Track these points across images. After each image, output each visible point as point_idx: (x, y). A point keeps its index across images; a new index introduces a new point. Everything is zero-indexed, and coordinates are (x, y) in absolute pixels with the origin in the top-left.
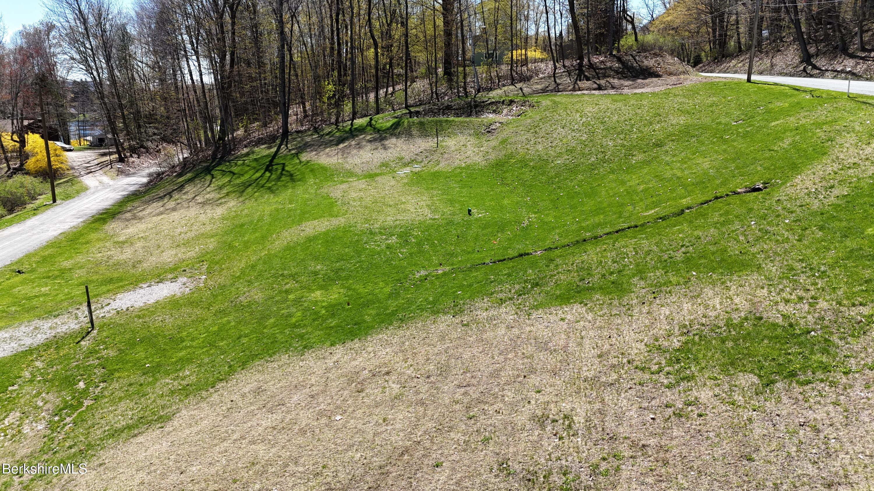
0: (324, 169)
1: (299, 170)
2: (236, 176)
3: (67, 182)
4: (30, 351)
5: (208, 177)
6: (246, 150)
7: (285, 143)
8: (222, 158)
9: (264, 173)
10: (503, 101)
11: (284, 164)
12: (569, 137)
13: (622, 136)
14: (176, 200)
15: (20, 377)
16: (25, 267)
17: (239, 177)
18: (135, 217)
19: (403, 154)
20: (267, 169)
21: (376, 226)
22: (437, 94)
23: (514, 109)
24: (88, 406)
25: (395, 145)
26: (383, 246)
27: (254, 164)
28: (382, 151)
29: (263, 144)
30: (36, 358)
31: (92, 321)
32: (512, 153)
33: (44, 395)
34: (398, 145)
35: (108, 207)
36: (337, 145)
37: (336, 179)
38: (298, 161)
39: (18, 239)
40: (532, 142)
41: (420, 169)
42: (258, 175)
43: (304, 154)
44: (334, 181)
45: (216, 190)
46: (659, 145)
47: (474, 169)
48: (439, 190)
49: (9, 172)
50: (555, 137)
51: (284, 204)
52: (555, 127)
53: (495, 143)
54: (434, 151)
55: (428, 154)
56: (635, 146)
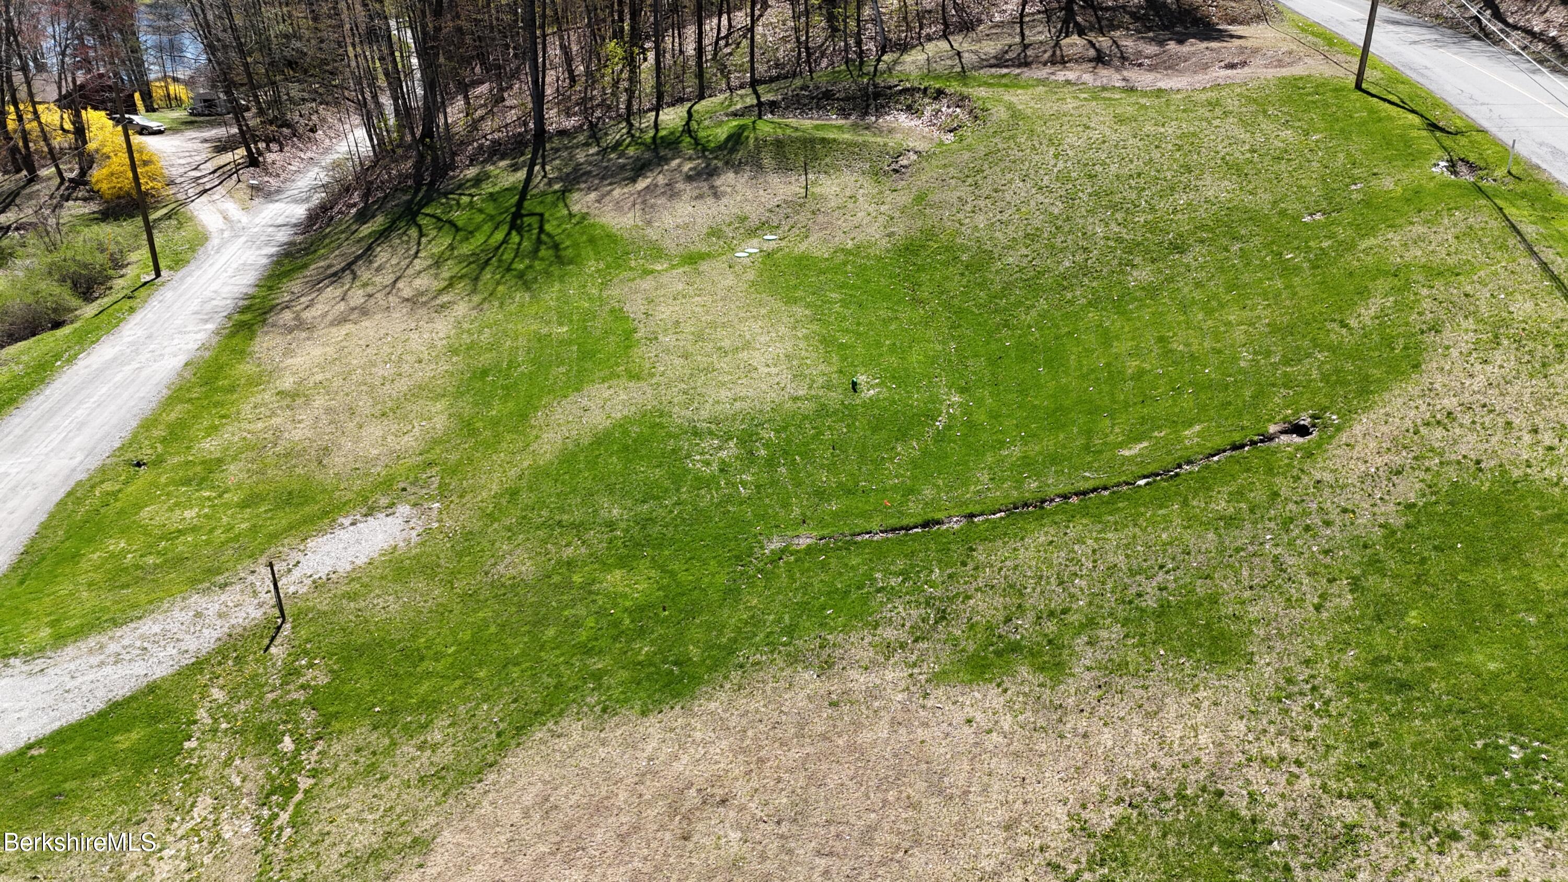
0: (612, 238)
1: (569, 236)
2: (462, 233)
3: (168, 216)
4: (198, 666)
5: (413, 232)
6: (472, 172)
7: (539, 161)
8: (432, 183)
9: (509, 234)
10: (926, 89)
11: (542, 215)
12: (1033, 203)
13: (1119, 216)
14: (365, 285)
15: (195, 722)
16: (146, 454)
17: (467, 239)
18: (300, 325)
19: (747, 208)
20: (513, 226)
21: (704, 414)
22: (807, 49)
23: (944, 109)
24: (306, 792)
25: (733, 187)
26: (715, 467)
27: (490, 209)
28: (710, 201)
29: (502, 158)
30: (211, 679)
31: (280, 605)
32: (933, 226)
33: (238, 762)
34: (739, 187)
35: (251, 291)
36: (634, 180)
37: (633, 263)
38: (566, 212)
39: (119, 377)
40: (968, 208)
41: (773, 245)
42: (499, 236)
43: (576, 196)
44: (631, 269)
45: (430, 267)
46: (1179, 248)
47: (868, 257)
48: (808, 306)
49: (63, 188)
50: (1008, 199)
51: (548, 323)
52: (1009, 176)
53: (904, 198)
54: (800, 206)
55: (789, 210)
56: (1138, 244)
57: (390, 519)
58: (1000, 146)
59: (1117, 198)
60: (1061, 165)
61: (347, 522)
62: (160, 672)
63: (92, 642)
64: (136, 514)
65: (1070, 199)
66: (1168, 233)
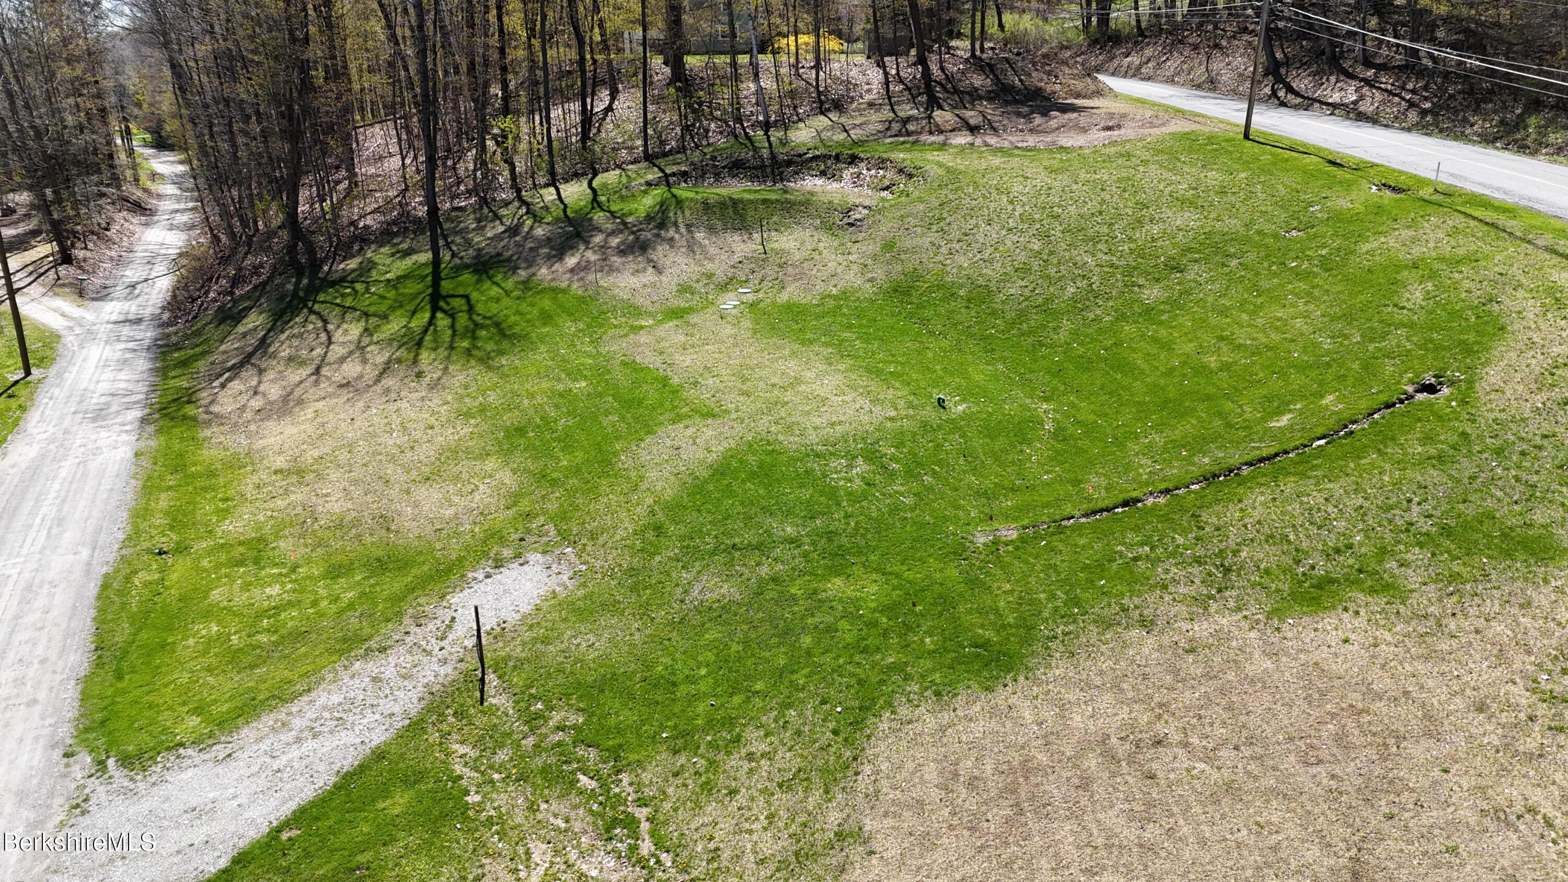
4: (417, 726)
12: (1008, 242)
13: (1102, 247)
15: (460, 778)
16: (162, 542)
24: (649, 820)
30: (442, 737)
33: (544, 806)
37: (615, 322)
39: (63, 473)
41: (751, 297)
44: (616, 326)
46: (1176, 268)
47: (859, 300)
48: (827, 345)
50: (981, 240)
51: (559, 380)
52: (973, 222)
53: (872, 248)
54: (763, 260)
55: (753, 265)
56: (1135, 268)
57: (526, 567)
58: (950, 197)
59: (1091, 232)
60: (1019, 210)
61: (480, 575)
62: (378, 737)
63: (268, 720)
64: (205, 598)
65: (1045, 236)
66: (1159, 257)
